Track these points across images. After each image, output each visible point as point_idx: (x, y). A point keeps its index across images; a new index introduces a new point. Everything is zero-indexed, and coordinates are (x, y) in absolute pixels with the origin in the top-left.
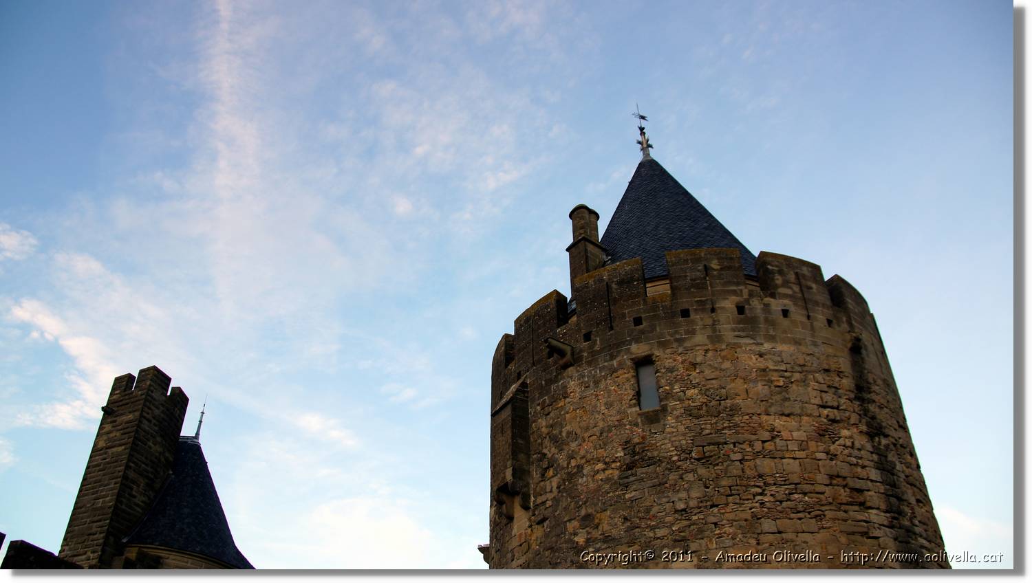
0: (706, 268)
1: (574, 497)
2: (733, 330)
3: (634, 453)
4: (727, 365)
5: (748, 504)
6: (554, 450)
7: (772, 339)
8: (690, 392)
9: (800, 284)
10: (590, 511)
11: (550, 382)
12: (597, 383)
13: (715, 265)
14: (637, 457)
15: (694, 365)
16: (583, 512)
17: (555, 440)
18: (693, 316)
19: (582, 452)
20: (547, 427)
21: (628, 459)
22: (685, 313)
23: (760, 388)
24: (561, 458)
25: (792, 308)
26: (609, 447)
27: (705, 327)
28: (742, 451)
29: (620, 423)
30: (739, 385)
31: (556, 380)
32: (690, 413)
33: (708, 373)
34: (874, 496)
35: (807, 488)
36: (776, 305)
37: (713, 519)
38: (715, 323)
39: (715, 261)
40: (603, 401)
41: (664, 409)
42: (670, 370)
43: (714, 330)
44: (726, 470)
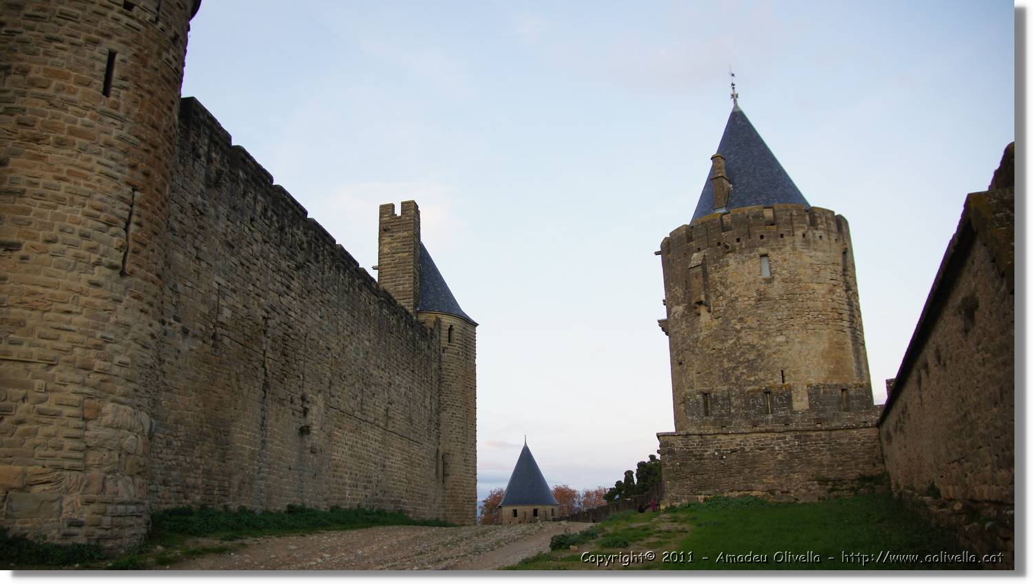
0: (791, 215)
1: (734, 309)
2: (801, 245)
3: (761, 295)
4: (798, 261)
5: (804, 318)
6: (723, 289)
7: (815, 250)
8: (784, 272)
9: (827, 223)
10: (742, 316)
11: (719, 258)
12: (743, 262)
13: (795, 213)
14: (762, 297)
15: (785, 260)
16: (739, 317)
17: (722, 284)
18: (785, 238)
19: (737, 292)
20: (719, 278)
21: (758, 297)
22: (782, 236)
23: (810, 272)
24: (727, 293)
25: (824, 235)
26: (750, 291)
27: (790, 243)
28: (803, 298)
29: (755, 282)
30: (802, 270)
31: (722, 257)
32: (784, 281)
33: (791, 264)
34: (846, 316)
35: (824, 313)
36: (818, 233)
37: (791, 323)
38: (794, 242)
39: (795, 211)
40: (747, 271)
41: (773, 277)
42: (776, 261)
43: (794, 245)
44: (796, 305)
